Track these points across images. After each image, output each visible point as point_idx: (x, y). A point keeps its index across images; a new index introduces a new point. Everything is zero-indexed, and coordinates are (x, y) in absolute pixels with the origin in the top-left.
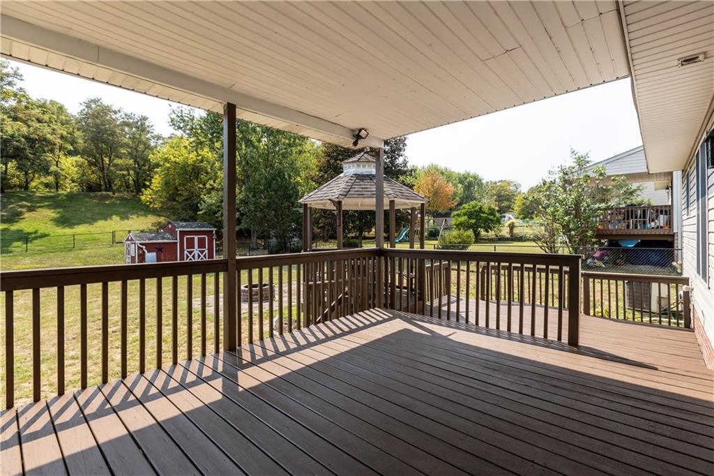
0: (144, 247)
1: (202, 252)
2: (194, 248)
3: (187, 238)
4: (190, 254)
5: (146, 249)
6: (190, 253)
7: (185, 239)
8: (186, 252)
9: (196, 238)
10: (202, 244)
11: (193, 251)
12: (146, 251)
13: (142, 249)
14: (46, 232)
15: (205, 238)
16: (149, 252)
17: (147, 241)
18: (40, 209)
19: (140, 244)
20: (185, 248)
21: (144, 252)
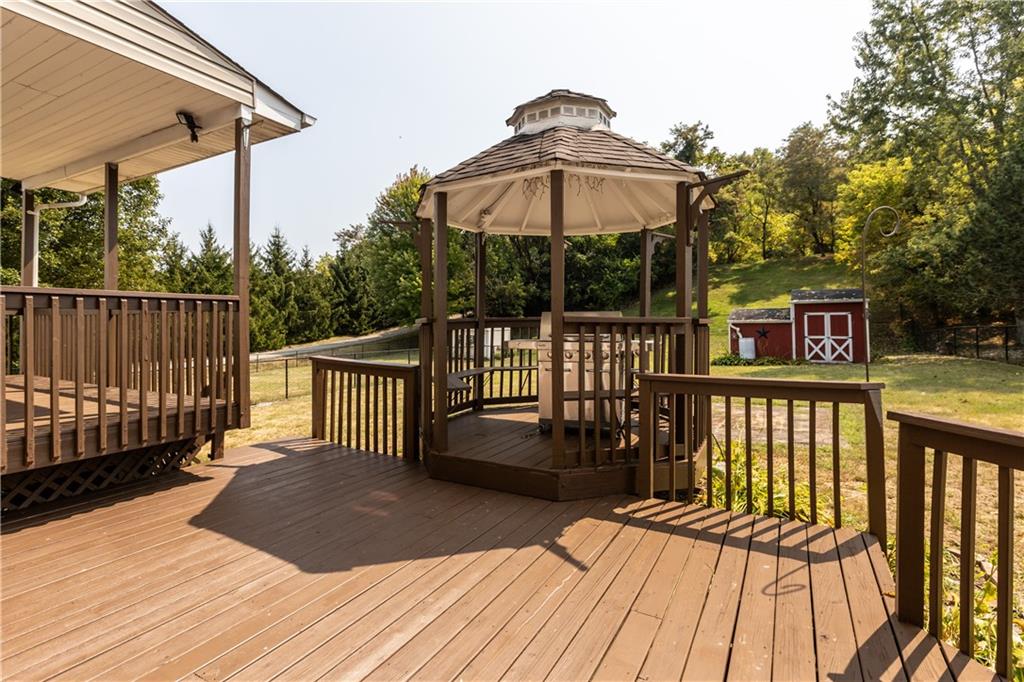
0: (738, 329)
1: (840, 343)
2: (823, 334)
3: (809, 317)
4: (817, 345)
5: (740, 331)
6: (817, 342)
7: (806, 317)
8: (807, 341)
9: (827, 317)
10: (839, 327)
11: (822, 340)
12: (740, 336)
13: (735, 331)
14: (717, 312)
15: (846, 317)
16: (743, 337)
17: (743, 321)
18: (725, 285)
19: (733, 324)
20: (806, 334)
21: (738, 337)
